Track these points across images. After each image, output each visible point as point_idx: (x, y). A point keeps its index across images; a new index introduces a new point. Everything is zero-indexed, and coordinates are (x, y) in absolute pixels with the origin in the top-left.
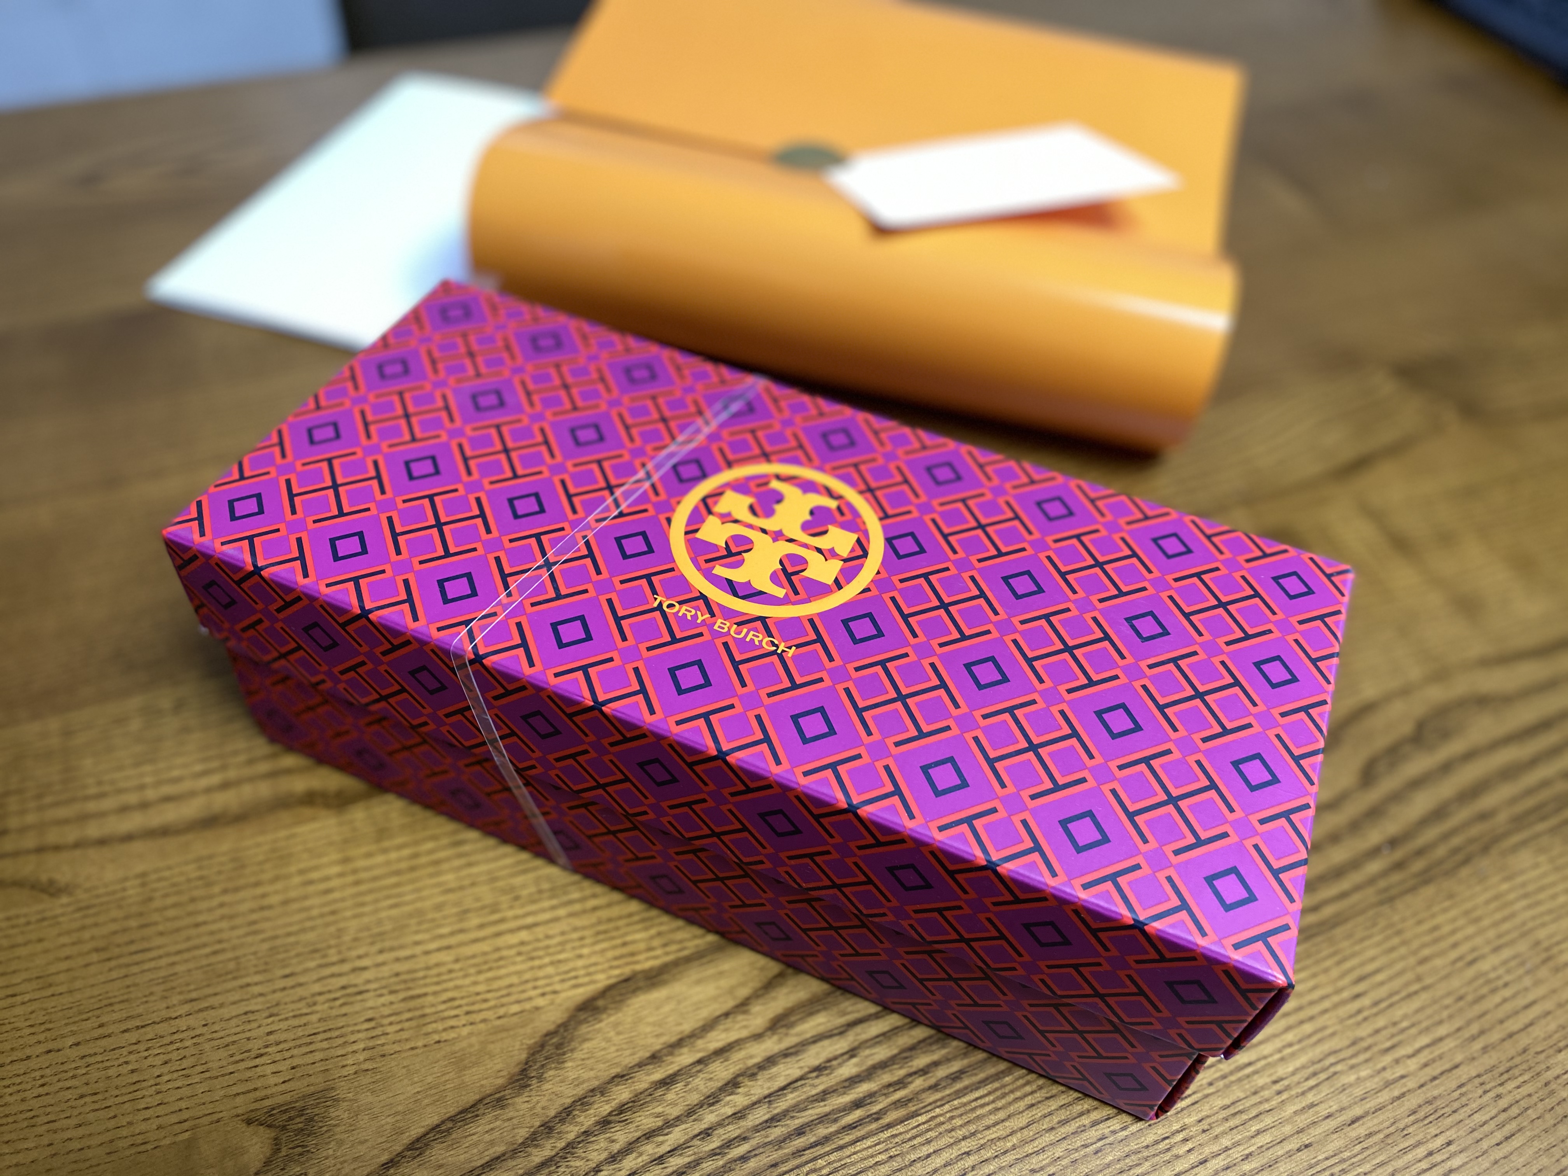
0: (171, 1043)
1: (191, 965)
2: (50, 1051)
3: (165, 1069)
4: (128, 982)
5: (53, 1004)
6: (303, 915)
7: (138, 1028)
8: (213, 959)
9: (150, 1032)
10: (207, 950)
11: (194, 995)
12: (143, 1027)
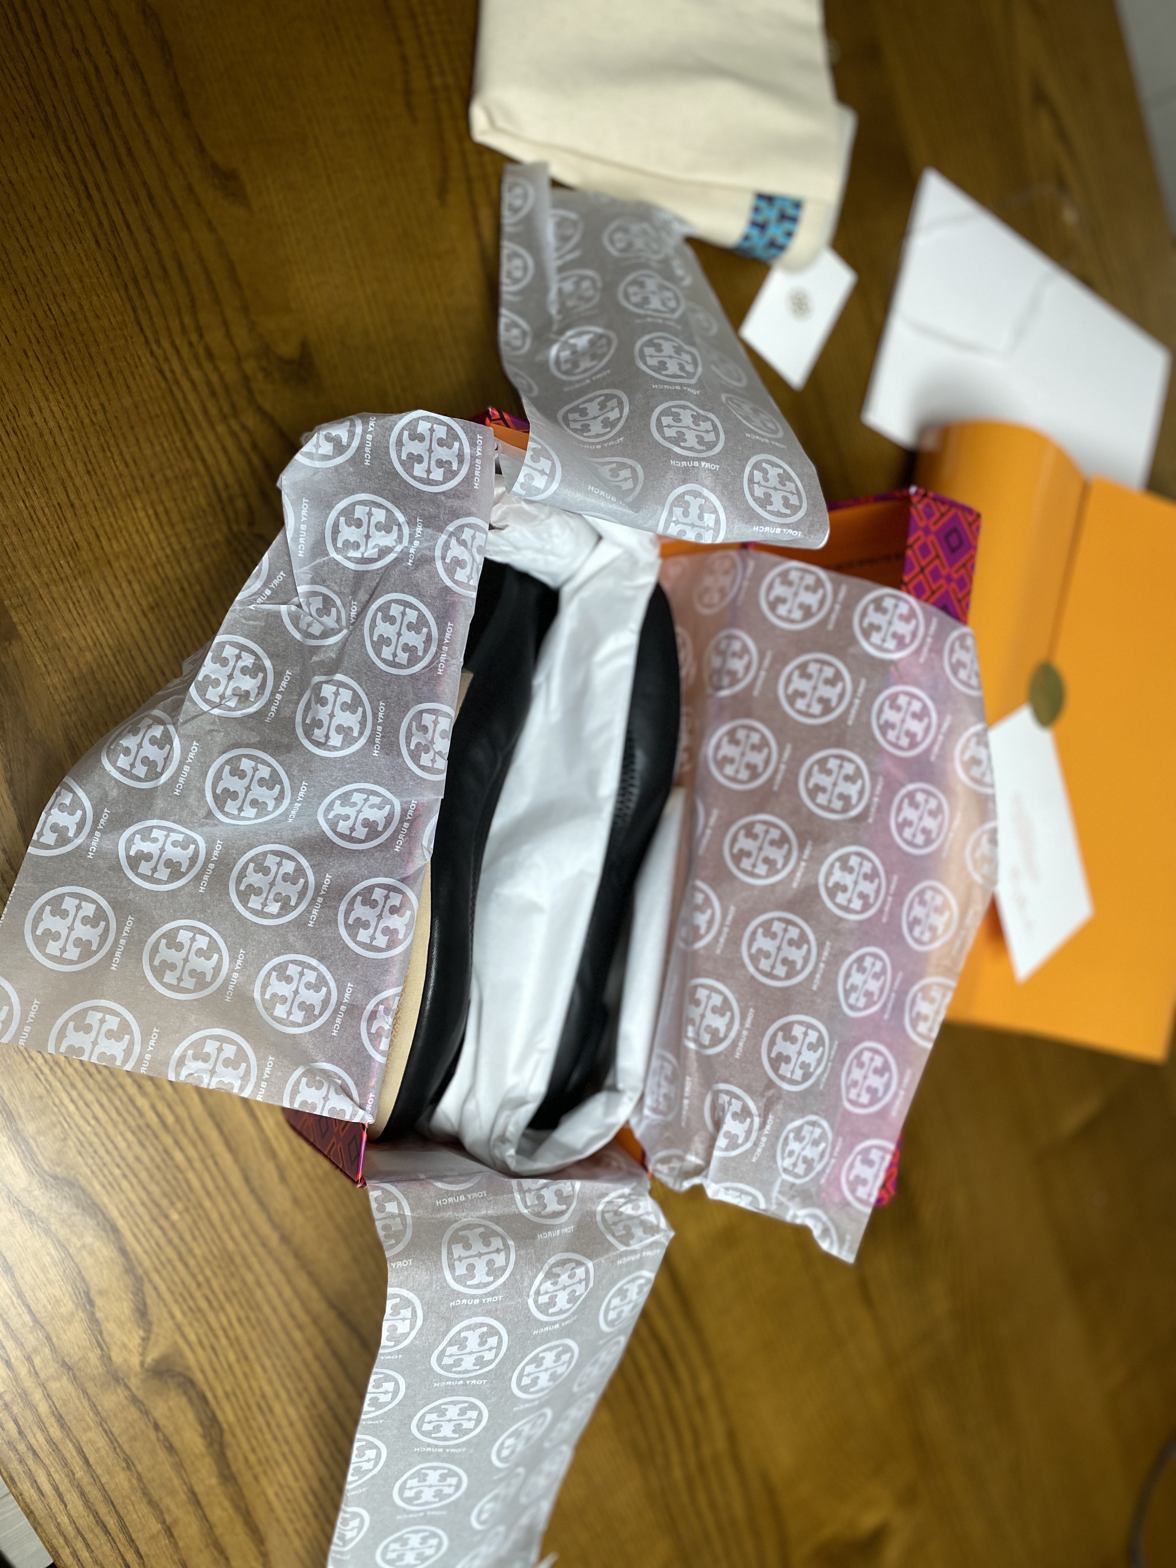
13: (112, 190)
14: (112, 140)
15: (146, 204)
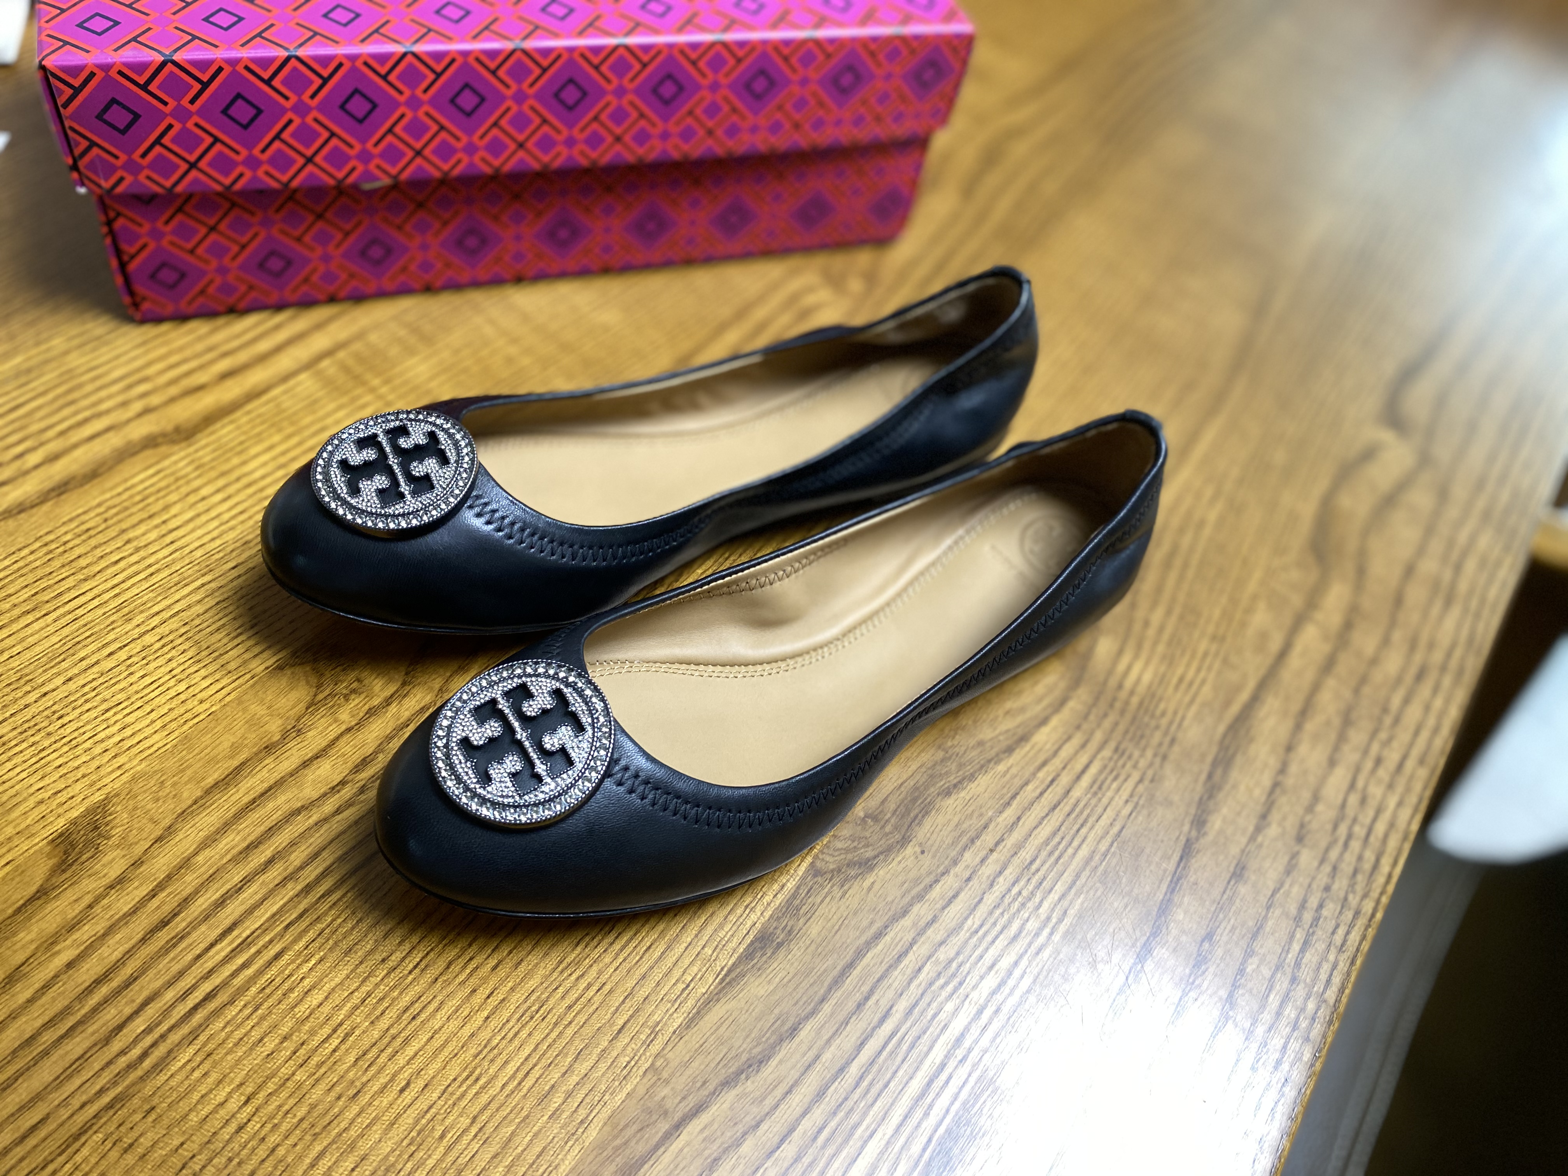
0: (163, 646)
1: (135, 591)
2: (45, 694)
3: (173, 664)
4: (81, 622)
5: (18, 663)
6: (215, 523)
7: (121, 648)
8: (154, 579)
9: (136, 647)
10: (142, 576)
11: (156, 609)
12: (125, 646)
13: (181, 974)
14: (95, 1010)
15: (180, 924)
